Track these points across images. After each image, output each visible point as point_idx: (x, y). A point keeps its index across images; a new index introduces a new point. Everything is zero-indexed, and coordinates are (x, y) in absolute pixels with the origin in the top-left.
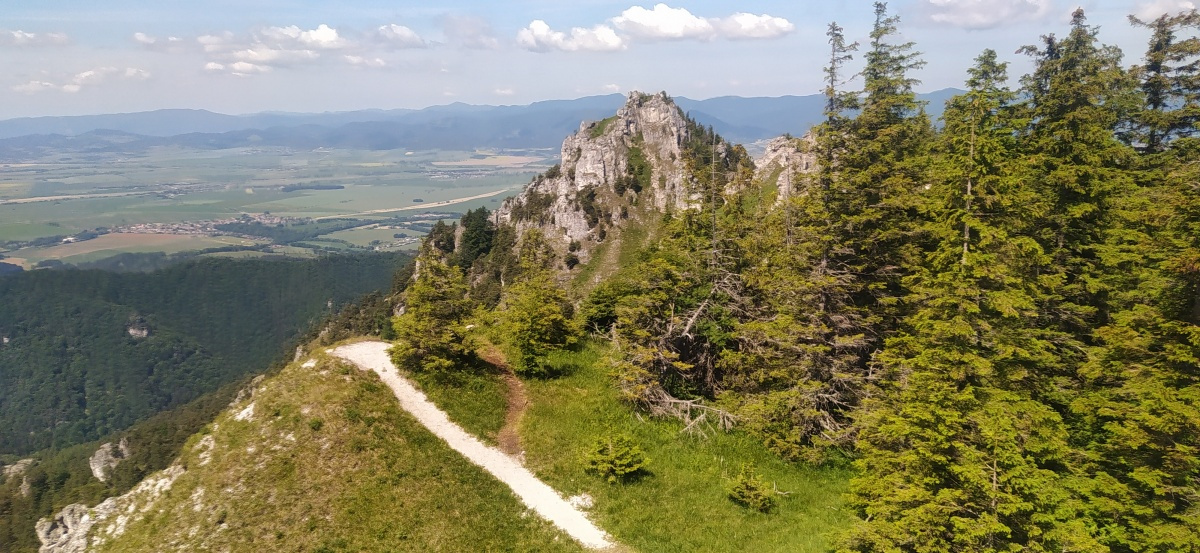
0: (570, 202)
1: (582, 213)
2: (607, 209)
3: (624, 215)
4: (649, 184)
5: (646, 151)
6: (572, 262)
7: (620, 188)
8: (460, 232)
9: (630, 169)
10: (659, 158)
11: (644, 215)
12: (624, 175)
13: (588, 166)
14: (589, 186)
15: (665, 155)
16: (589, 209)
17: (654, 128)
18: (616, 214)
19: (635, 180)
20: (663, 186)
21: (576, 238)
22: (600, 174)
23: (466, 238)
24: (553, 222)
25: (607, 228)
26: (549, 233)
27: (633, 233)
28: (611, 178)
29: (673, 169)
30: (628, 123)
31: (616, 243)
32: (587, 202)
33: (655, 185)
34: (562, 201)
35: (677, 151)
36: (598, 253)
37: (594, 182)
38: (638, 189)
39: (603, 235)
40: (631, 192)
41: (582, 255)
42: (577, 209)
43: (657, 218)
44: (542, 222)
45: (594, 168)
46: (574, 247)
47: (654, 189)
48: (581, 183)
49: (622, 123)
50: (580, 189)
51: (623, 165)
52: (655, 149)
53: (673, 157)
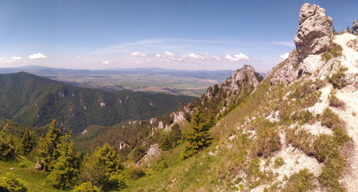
0: (235, 83)
1: (237, 85)
2: (241, 84)
3: (244, 85)
4: (248, 80)
5: (248, 74)
6: (235, 94)
7: (243, 81)
8: (213, 88)
9: (245, 77)
10: (250, 76)
11: (248, 86)
12: (244, 78)
14: (238, 80)
15: (251, 75)
16: (238, 84)
17: (249, 71)
18: (243, 85)
19: (246, 80)
20: (251, 81)
21: (236, 89)
22: (240, 78)
23: (214, 89)
24: (231, 86)
25: (241, 88)
26: (230, 88)
27: (246, 89)
28: (242, 79)
29: (253, 78)
30: (245, 69)
31: (243, 90)
32: (238, 83)
33: (250, 80)
34: (233, 82)
35: (253, 75)
36: (240, 92)
37: (239, 79)
38: (247, 81)
39: (240, 89)
40: (245, 81)
41: (237, 92)
42: (236, 84)
43: (250, 86)
44: (229, 86)
45: (239, 77)
46: (236, 91)
48: (237, 80)
49: (244, 69)
50: (236, 81)
51: (244, 76)
52: (249, 74)
53: (253, 76)
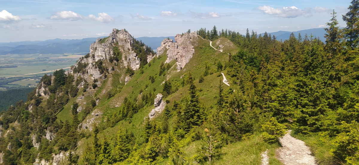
0: (93, 65)
1: (97, 69)
2: (107, 68)
3: (113, 69)
4: (121, 59)
5: (120, 48)
6: (95, 86)
7: (111, 60)
8: (53, 78)
9: (114, 54)
10: (124, 50)
11: (120, 69)
12: (112, 56)
13: (99, 53)
14: (100, 60)
15: (126, 49)
16: (100, 68)
17: (122, 41)
18: (110, 69)
19: (116, 58)
20: (126, 59)
21: (96, 78)
22: (104, 55)
23: (56, 80)
24: (87, 73)
25: (107, 74)
26: (86, 77)
27: (117, 76)
28: (108, 57)
29: (129, 53)
30: (113, 39)
31: (110, 79)
32: (99, 65)
34: (90, 65)
35: (130, 48)
36: (104, 83)
37: (102, 58)
38: (117, 61)
39: (106, 76)
40: (115, 62)
41: (98, 84)
43: (125, 70)
46: (95, 81)
47: (123, 60)
48: (97, 59)
49: (111, 39)
50: (97, 61)
51: (112, 52)
52: (123, 47)
53: (129, 50)
